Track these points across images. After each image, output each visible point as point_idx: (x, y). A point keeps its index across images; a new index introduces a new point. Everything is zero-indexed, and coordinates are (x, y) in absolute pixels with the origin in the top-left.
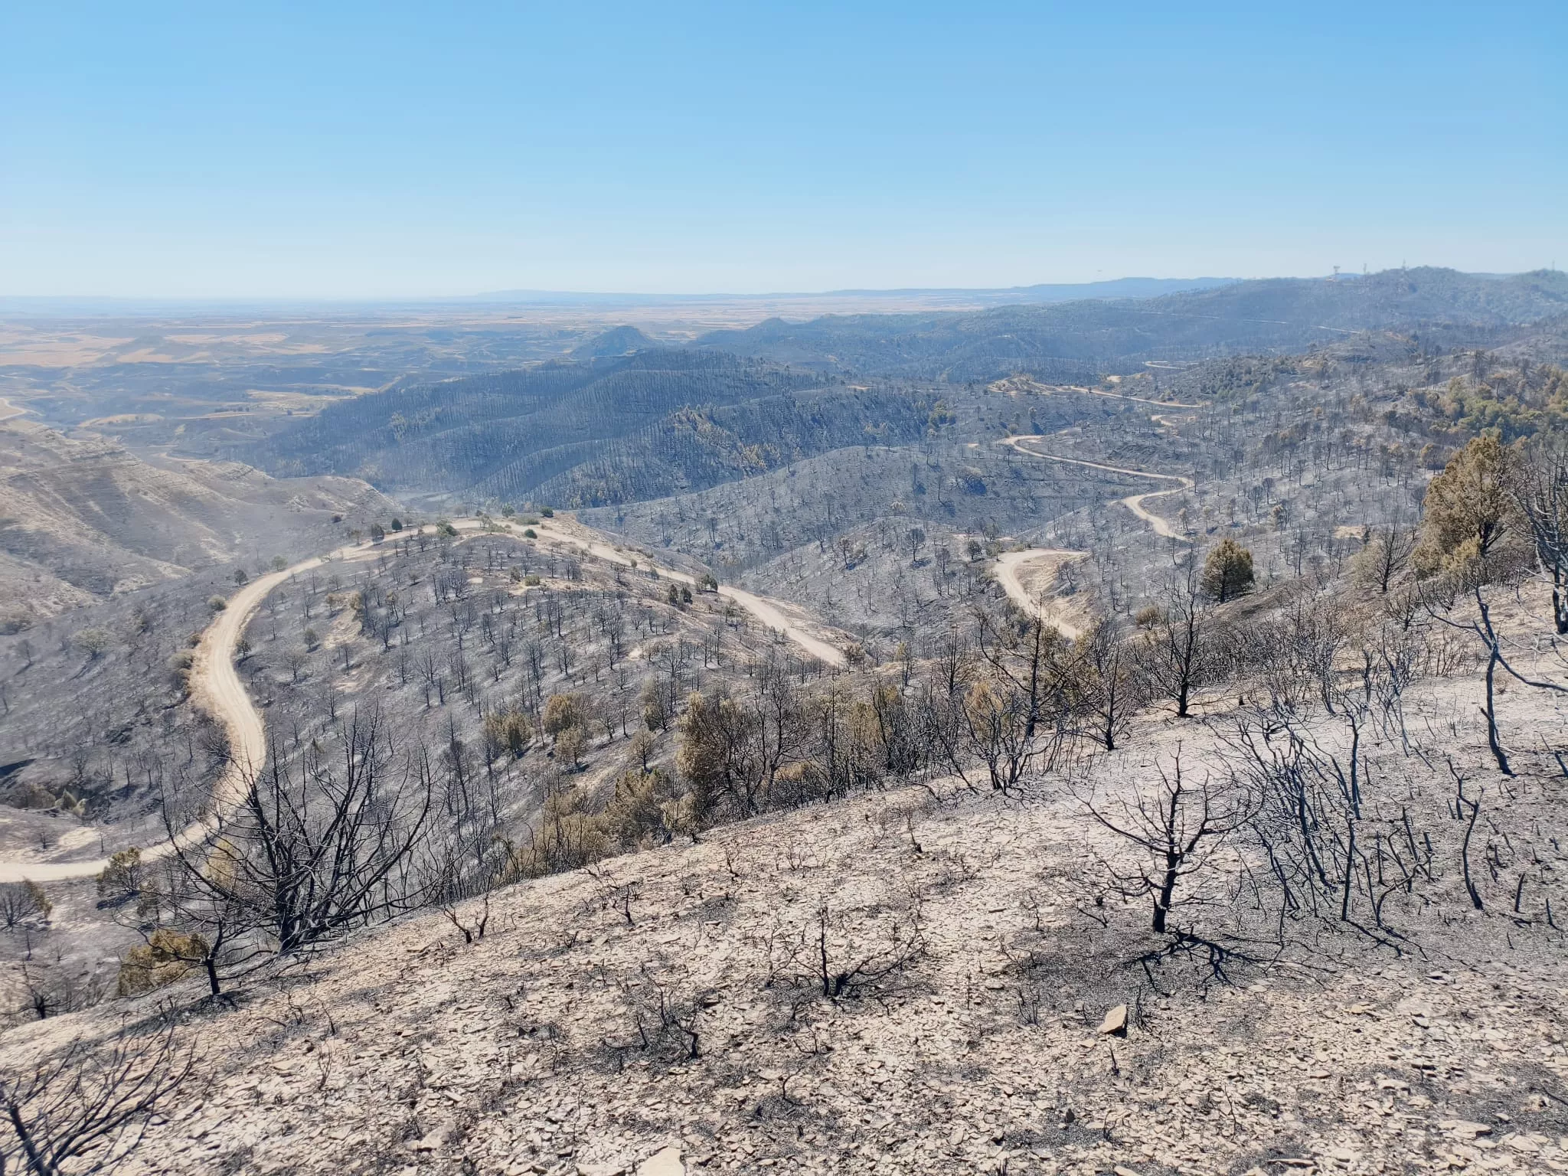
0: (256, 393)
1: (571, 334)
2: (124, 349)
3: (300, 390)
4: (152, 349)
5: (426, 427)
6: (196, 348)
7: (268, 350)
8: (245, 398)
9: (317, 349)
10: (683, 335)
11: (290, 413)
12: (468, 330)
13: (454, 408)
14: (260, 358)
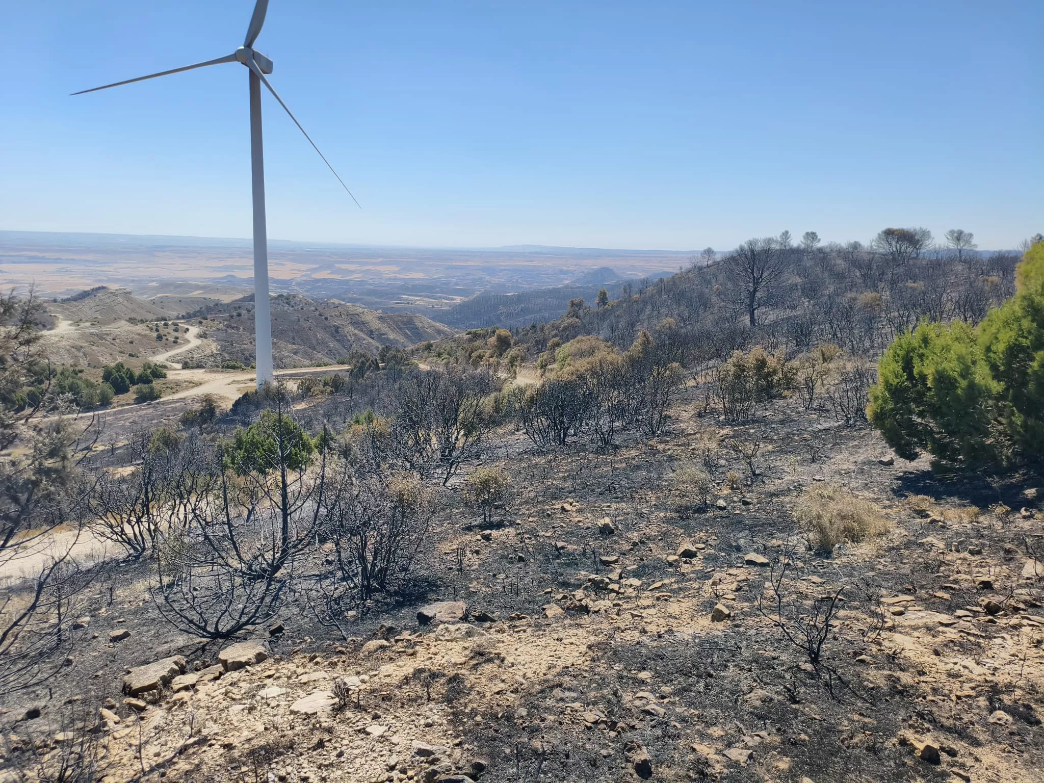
0: (405, 297)
1: (567, 272)
2: (314, 270)
3: (425, 296)
4: (329, 272)
5: (516, 314)
6: (353, 272)
7: (393, 275)
8: (399, 299)
9: (420, 276)
10: (637, 275)
11: (433, 307)
12: (503, 268)
13: (530, 305)
14: (390, 279)
